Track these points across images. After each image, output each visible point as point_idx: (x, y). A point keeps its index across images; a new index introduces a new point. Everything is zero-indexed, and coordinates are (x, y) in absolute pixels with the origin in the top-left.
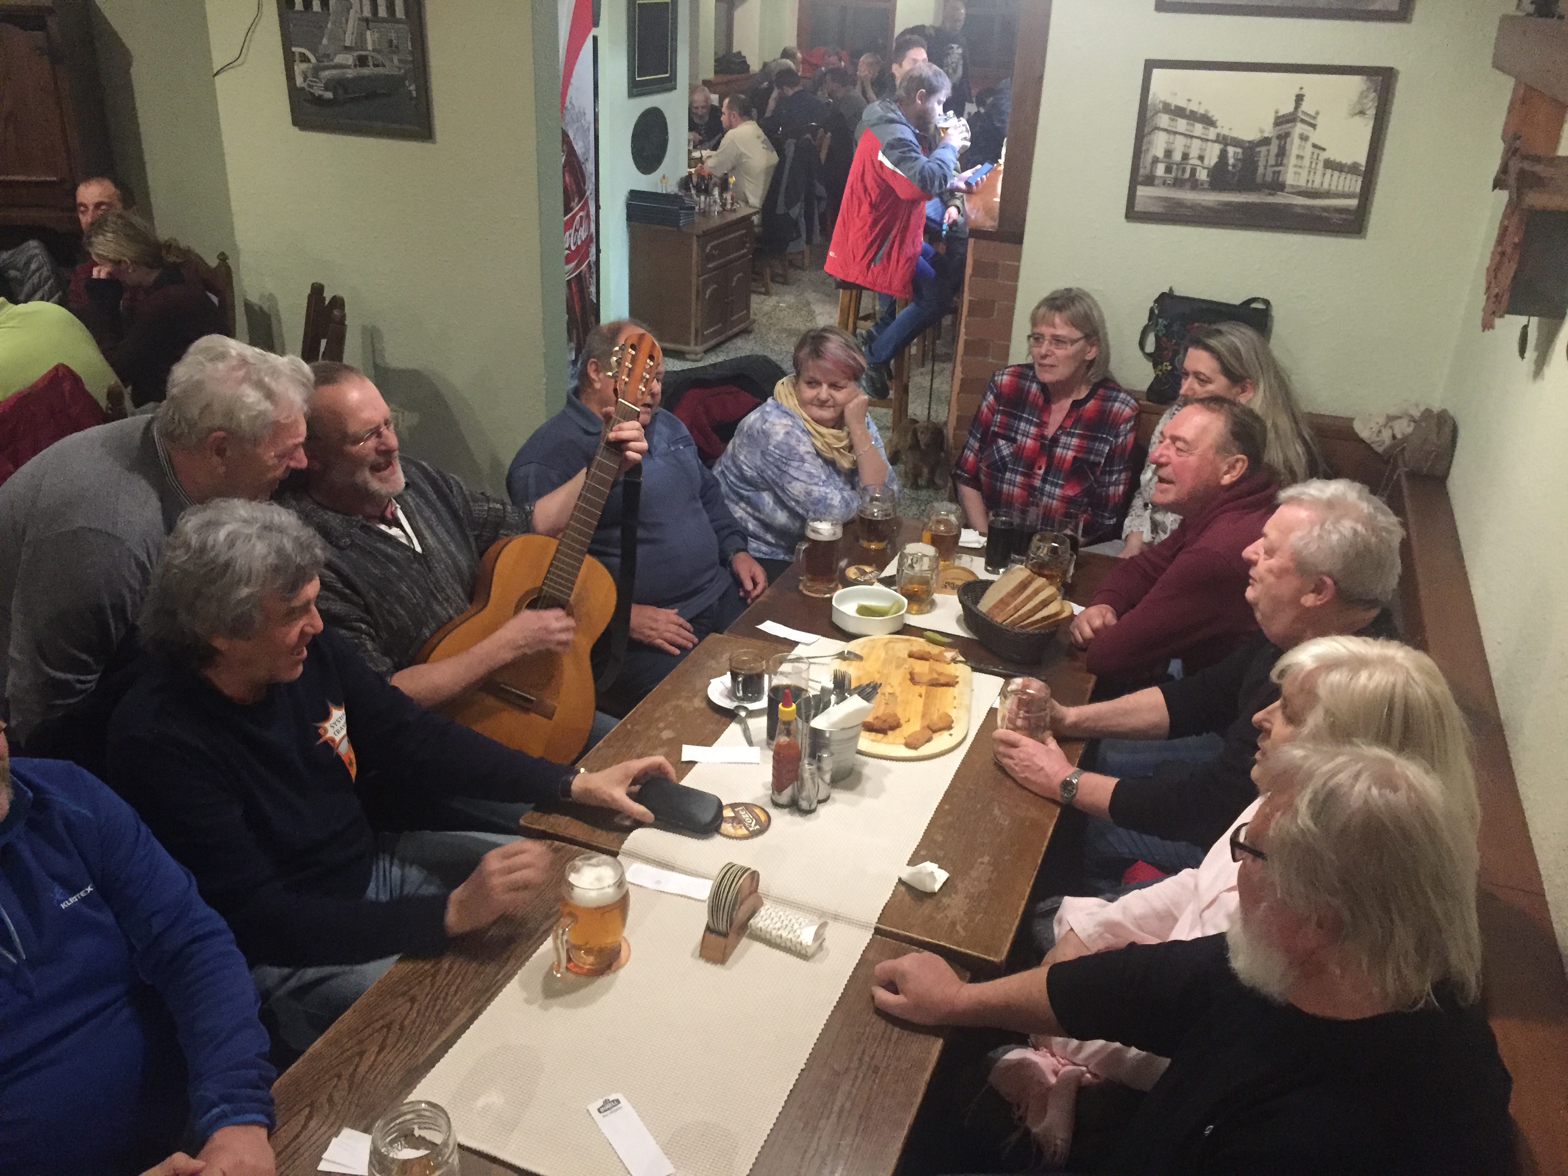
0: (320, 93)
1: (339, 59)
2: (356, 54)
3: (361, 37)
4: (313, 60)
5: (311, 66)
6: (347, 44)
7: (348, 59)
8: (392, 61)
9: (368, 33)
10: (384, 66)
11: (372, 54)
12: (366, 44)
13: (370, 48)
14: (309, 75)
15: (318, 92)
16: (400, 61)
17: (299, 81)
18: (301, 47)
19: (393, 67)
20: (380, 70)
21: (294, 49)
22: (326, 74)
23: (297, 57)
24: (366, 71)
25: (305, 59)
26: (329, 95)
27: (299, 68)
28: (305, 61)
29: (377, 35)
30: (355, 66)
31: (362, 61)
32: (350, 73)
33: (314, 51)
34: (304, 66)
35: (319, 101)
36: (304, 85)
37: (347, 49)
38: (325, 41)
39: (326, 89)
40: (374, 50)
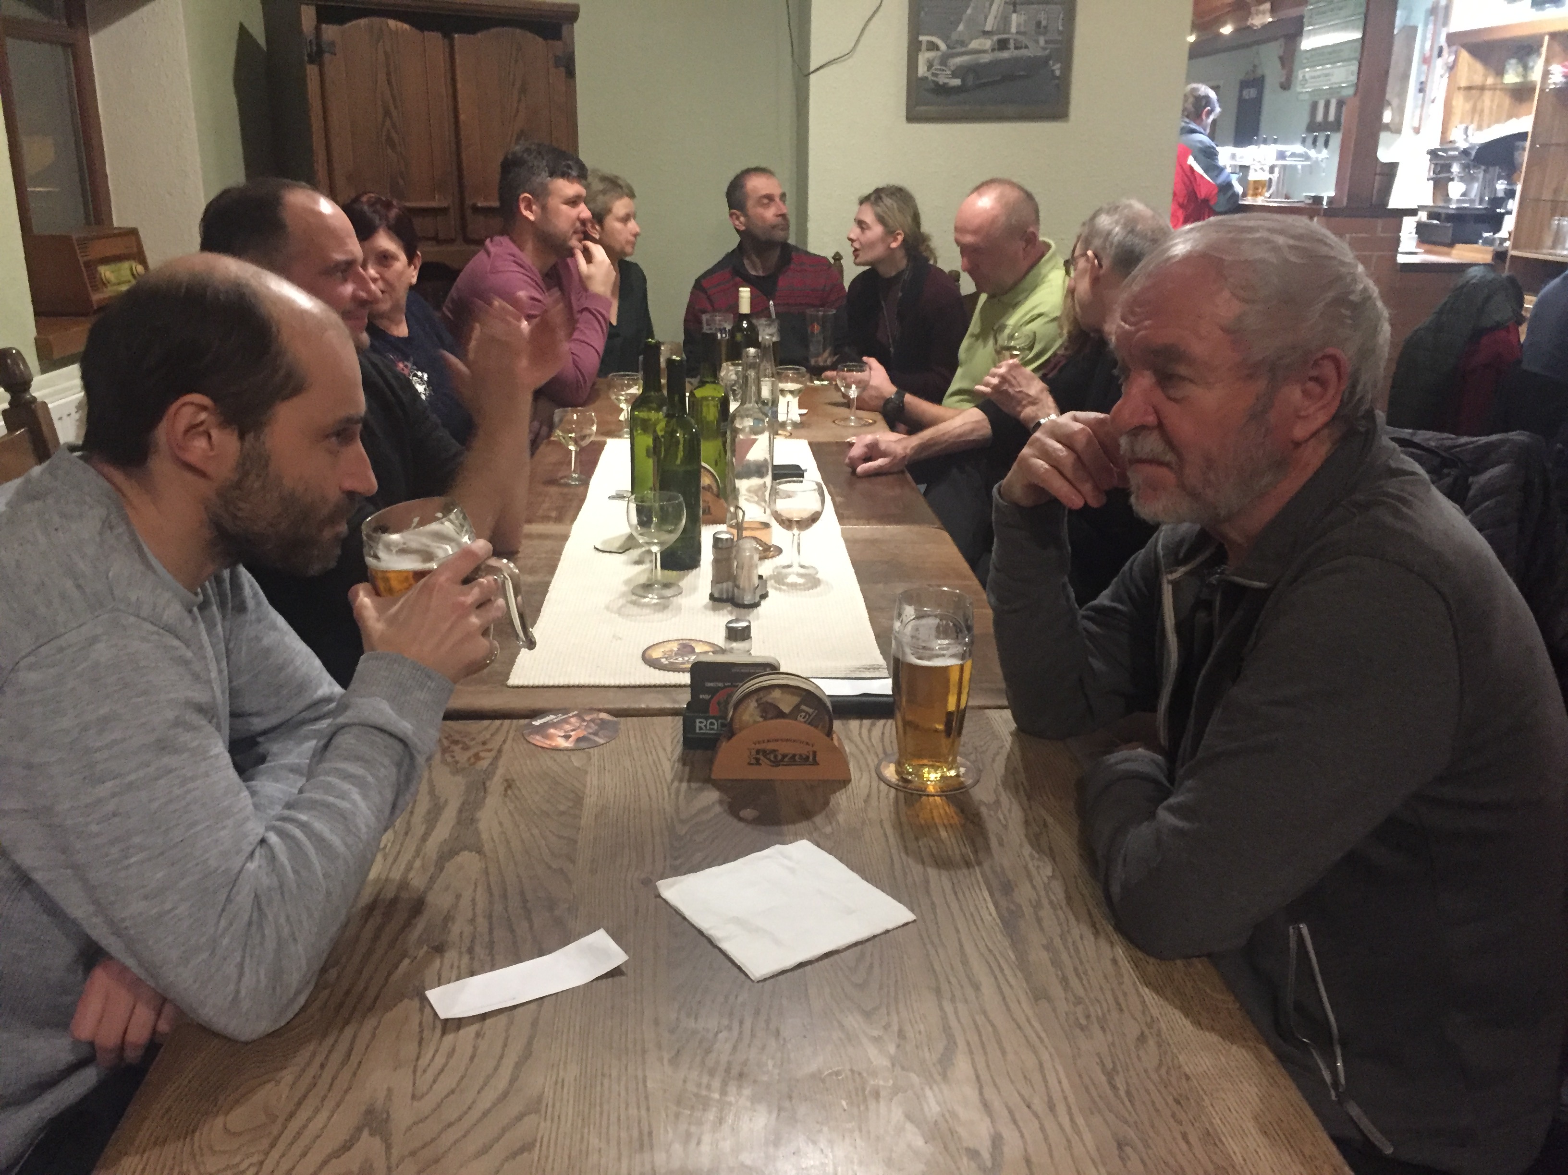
0: (946, 81)
1: (974, 44)
2: (995, 38)
3: (1005, 20)
4: (943, 46)
5: (939, 53)
6: (988, 28)
7: (988, 43)
8: (1037, 42)
9: (1014, 16)
10: (1026, 47)
11: (1015, 37)
12: (1010, 27)
13: (1014, 30)
14: (936, 62)
15: (942, 80)
16: (1046, 42)
17: (922, 70)
18: (932, 35)
19: (1035, 49)
20: (1024, 52)
21: (921, 38)
22: (958, 60)
23: (924, 47)
24: (1005, 55)
25: (933, 47)
26: (957, 82)
27: (924, 57)
28: (932, 50)
29: (1023, 18)
30: (993, 50)
31: (1003, 45)
32: (986, 58)
33: (945, 39)
34: (930, 55)
35: (942, 90)
36: (928, 75)
37: (986, 34)
38: (961, 27)
39: (954, 75)
40: (1017, 33)
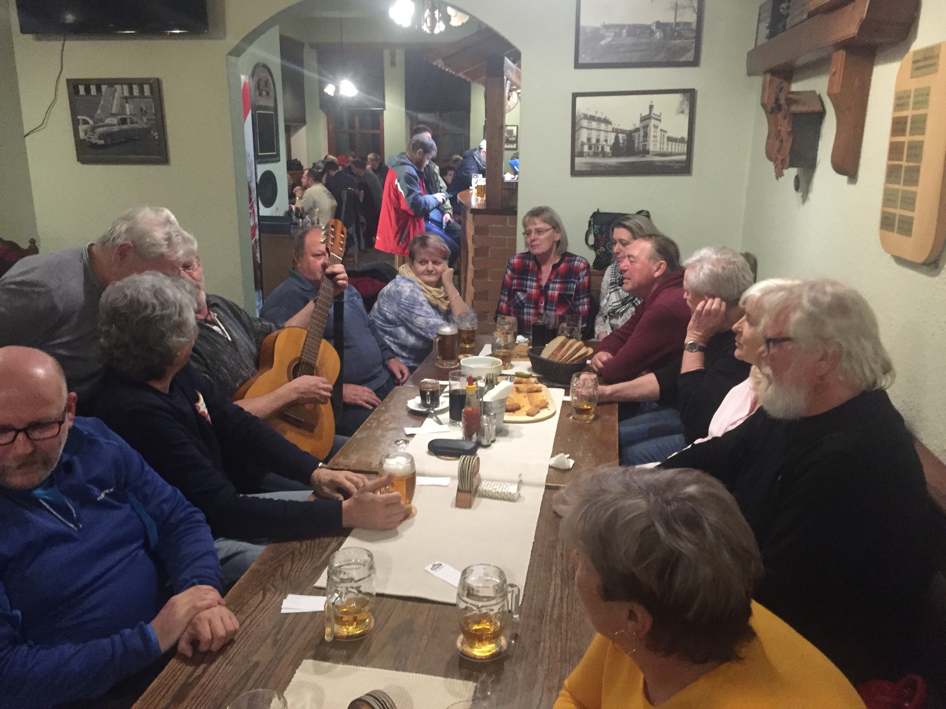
0: (97, 141)
1: (108, 121)
2: (119, 117)
3: (123, 107)
4: (91, 122)
5: (89, 126)
6: (114, 111)
7: (115, 121)
8: (142, 119)
9: (127, 105)
10: (137, 123)
11: (130, 117)
12: (126, 112)
13: (128, 113)
14: (89, 130)
15: (94, 141)
16: (148, 120)
17: (82, 135)
18: (83, 115)
19: (142, 123)
20: (135, 126)
21: (79, 117)
22: (101, 130)
23: (81, 122)
24: (125, 127)
25: (85, 122)
26: (102, 142)
27: (82, 128)
28: (86, 124)
29: (132, 106)
30: (119, 124)
31: (123, 121)
32: (116, 129)
33: (92, 117)
34: (85, 127)
35: (94, 146)
36: (85, 138)
37: (113, 115)
38: (99, 111)
39: (100, 138)
40: (130, 114)
